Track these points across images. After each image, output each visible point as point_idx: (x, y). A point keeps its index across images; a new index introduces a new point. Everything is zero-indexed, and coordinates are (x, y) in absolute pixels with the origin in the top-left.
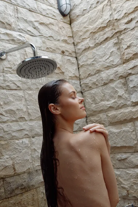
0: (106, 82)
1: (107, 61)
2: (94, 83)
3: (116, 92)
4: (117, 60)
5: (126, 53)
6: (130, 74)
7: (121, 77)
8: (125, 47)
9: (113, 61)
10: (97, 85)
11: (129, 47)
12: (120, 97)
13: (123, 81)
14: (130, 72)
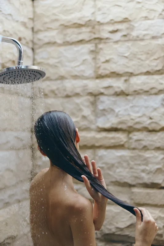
0: (70, 94)
1: (76, 69)
2: (53, 91)
3: (80, 110)
4: (89, 72)
5: (102, 68)
6: (102, 94)
7: (91, 94)
8: (103, 59)
9: (83, 71)
10: (56, 94)
11: (107, 61)
12: (84, 117)
13: (91, 99)
14: (102, 91)
